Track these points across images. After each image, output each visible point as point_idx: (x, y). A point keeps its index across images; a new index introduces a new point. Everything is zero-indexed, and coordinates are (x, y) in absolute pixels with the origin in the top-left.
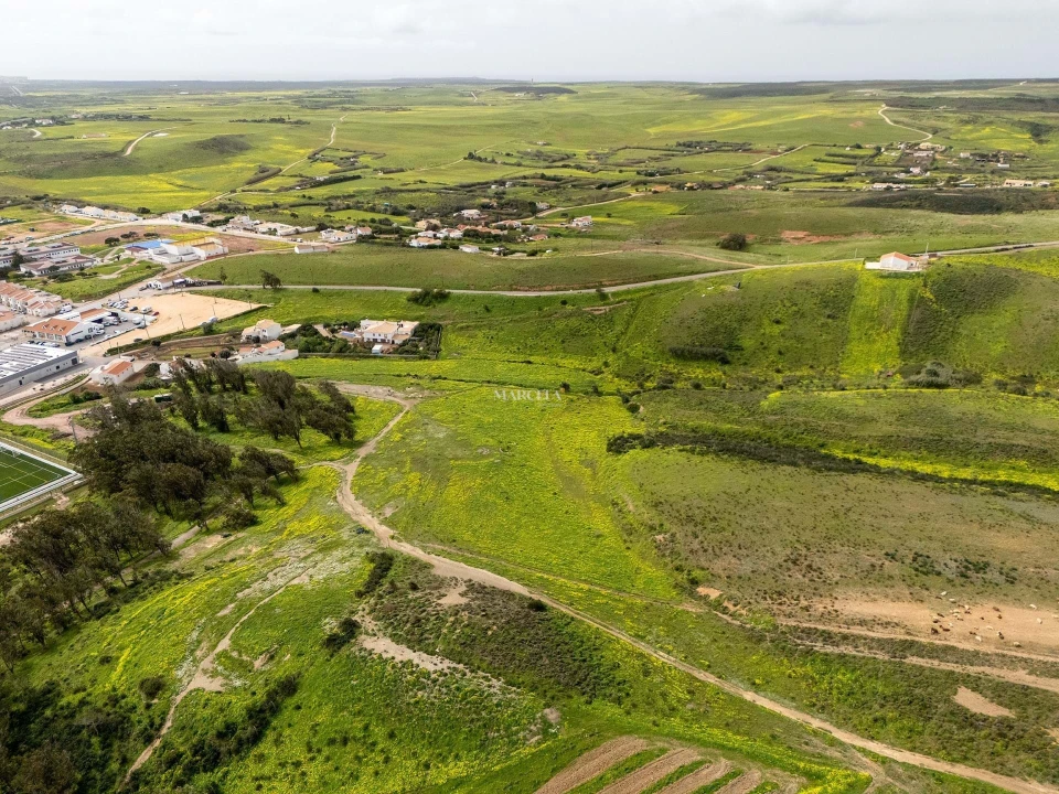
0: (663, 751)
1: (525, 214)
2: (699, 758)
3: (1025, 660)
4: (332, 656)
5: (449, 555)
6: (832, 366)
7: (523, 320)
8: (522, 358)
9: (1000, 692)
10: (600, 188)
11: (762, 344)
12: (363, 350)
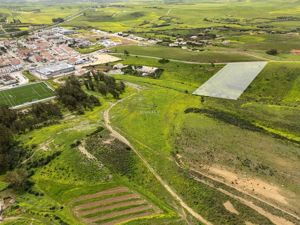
0: (132, 193)
1: (211, 38)
2: (139, 198)
3: (255, 199)
4: (71, 149)
5: (118, 131)
6: (281, 97)
7: (187, 70)
8: (182, 81)
9: (239, 206)
10: (240, 31)
11: (259, 86)
12: (139, 74)
